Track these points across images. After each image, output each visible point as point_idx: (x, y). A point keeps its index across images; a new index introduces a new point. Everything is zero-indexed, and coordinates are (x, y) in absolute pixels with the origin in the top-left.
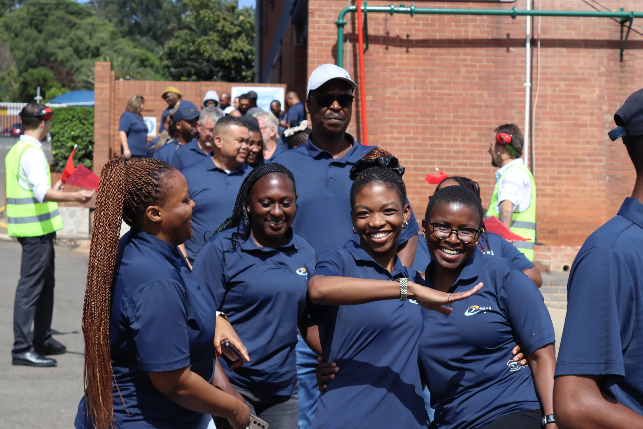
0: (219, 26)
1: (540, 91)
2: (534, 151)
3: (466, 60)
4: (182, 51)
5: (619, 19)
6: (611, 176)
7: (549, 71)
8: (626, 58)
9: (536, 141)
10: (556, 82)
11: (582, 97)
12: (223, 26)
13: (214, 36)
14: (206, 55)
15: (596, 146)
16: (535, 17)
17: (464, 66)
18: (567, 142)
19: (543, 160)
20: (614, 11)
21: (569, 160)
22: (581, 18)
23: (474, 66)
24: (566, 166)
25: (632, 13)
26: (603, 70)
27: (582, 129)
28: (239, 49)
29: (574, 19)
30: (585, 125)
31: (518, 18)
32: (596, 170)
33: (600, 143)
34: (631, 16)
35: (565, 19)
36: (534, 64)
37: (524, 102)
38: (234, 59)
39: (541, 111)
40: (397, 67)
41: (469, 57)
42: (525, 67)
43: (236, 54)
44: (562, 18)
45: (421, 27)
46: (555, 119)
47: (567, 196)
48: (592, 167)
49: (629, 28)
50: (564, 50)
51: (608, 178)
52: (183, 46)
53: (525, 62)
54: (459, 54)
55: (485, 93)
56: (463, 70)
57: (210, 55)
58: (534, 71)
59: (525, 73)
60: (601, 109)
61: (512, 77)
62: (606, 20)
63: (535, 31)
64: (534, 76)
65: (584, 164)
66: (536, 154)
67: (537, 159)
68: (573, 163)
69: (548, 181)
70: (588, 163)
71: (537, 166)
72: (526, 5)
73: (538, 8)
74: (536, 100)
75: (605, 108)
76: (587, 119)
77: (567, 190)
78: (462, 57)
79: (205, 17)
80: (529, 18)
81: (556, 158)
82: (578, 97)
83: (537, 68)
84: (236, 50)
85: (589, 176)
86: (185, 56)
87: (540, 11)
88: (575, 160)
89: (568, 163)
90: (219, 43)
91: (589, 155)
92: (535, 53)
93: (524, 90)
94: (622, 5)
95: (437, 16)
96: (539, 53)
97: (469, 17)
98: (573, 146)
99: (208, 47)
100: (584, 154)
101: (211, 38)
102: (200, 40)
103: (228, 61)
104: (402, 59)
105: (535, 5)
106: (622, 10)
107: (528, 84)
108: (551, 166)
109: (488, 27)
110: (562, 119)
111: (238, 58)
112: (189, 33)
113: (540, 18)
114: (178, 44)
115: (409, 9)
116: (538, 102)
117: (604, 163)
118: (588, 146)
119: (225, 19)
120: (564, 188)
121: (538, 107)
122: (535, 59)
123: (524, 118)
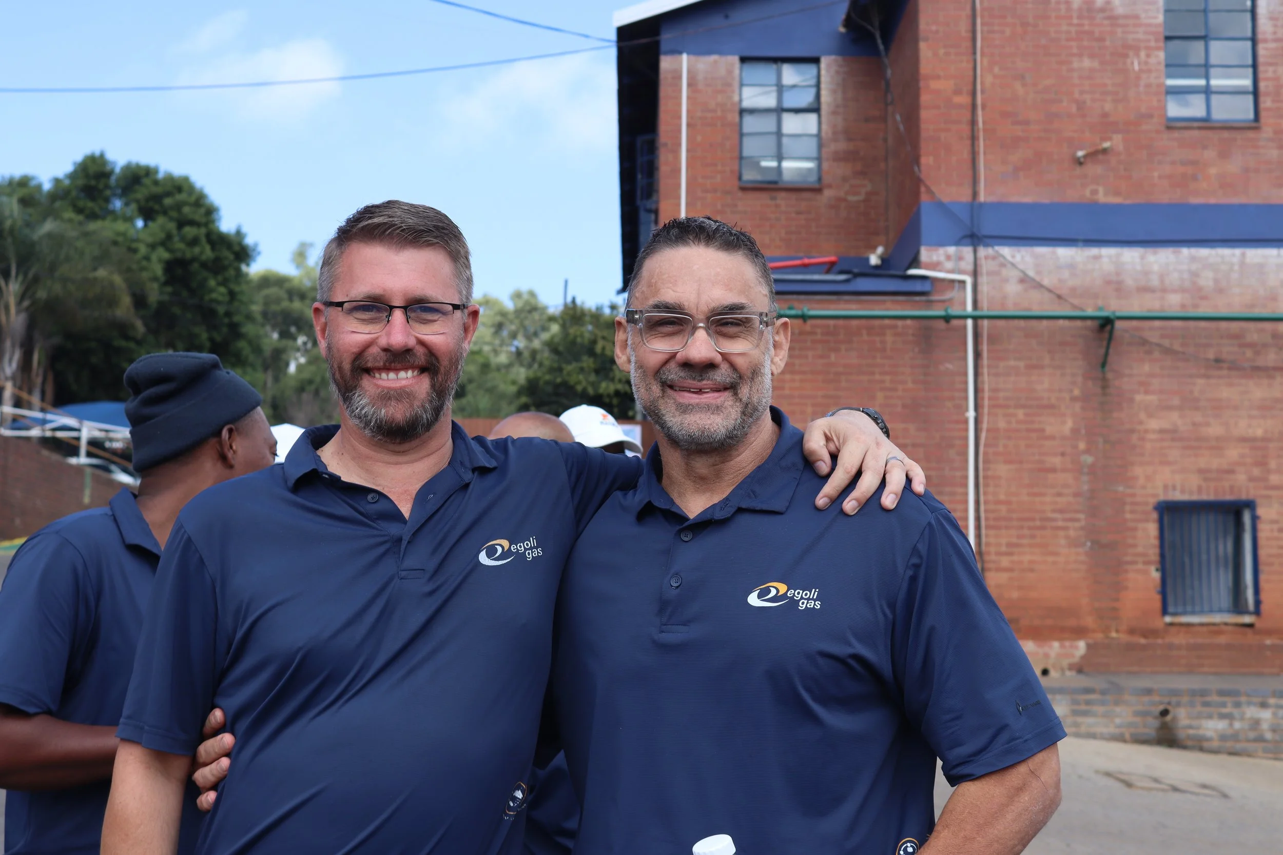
0: (598, 348)
1: (988, 423)
2: (982, 508)
3: (883, 382)
4: (547, 383)
5: (1096, 324)
6: (1093, 542)
7: (1001, 394)
8: (1110, 375)
9: (985, 493)
10: (1011, 411)
11: (1049, 430)
12: (604, 348)
13: (588, 362)
14: (579, 388)
15: (1071, 499)
16: (980, 322)
17: (882, 389)
18: (1029, 494)
19: (995, 519)
20: (1090, 312)
21: (1033, 519)
22: (1045, 323)
23: (895, 390)
24: (1030, 528)
25: (1114, 312)
26: (1077, 392)
27: (1051, 476)
28: (624, 379)
29: (1034, 323)
30: (1053, 470)
31: (955, 322)
32: (1072, 533)
33: (1076, 495)
34: (1112, 317)
35: (1022, 323)
36: (980, 385)
37: (966, 438)
38: (617, 393)
39: (991, 450)
40: (787, 392)
41: (887, 378)
42: (966, 390)
43: (620, 387)
44: (1016, 322)
45: (819, 337)
46: (1010, 462)
47: (1032, 570)
48: (1065, 528)
49: (1111, 333)
50: (1021, 364)
51: (1089, 544)
52: (547, 377)
53: (966, 383)
54: (873, 373)
55: (912, 427)
56: (880, 395)
57: (584, 390)
58: (980, 395)
59: (966, 398)
60: (1076, 447)
61: (949, 404)
62: (1079, 323)
63: (980, 339)
64: (979, 402)
65: (1054, 524)
66: (986, 511)
67: (987, 519)
68: (1038, 523)
69: (1004, 549)
70: (1060, 524)
71: (987, 527)
72: (964, 303)
73: (982, 310)
74: (983, 435)
75: (1082, 446)
76: (1057, 461)
77: (1031, 562)
78: (877, 377)
79: (575, 337)
80: (970, 322)
81: (1015, 516)
82: (1043, 430)
83: (983, 390)
84: (620, 381)
85: (1063, 542)
86: (549, 389)
87: (985, 312)
88: (1042, 519)
89: (1031, 524)
90: (597, 372)
91: (1061, 511)
92: (980, 370)
93: (966, 421)
94: (1100, 303)
95: (841, 322)
96: (985, 371)
97: (887, 322)
98: (1037, 499)
99: (581, 377)
100: (1054, 511)
101: (585, 365)
102: (568, 368)
103: (609, 396)
104: (793, 381)
105: (979, 305)
106: (1100, 309)
107: (971, 414)
108: (1007, 528)
109: (913, 335)
110: (1021, 462)
111: (622, 391)
112: (556, 358)
113: (986, 323)
114: (539, 374)
115: (799, 312)
116: (987, 438)
117: (1083, 523)
118: (1059, 499)
119: (604, 338)
120: (1026, 558)
121: (986, 445)
122: (980, 379)
123: (966, 461)
